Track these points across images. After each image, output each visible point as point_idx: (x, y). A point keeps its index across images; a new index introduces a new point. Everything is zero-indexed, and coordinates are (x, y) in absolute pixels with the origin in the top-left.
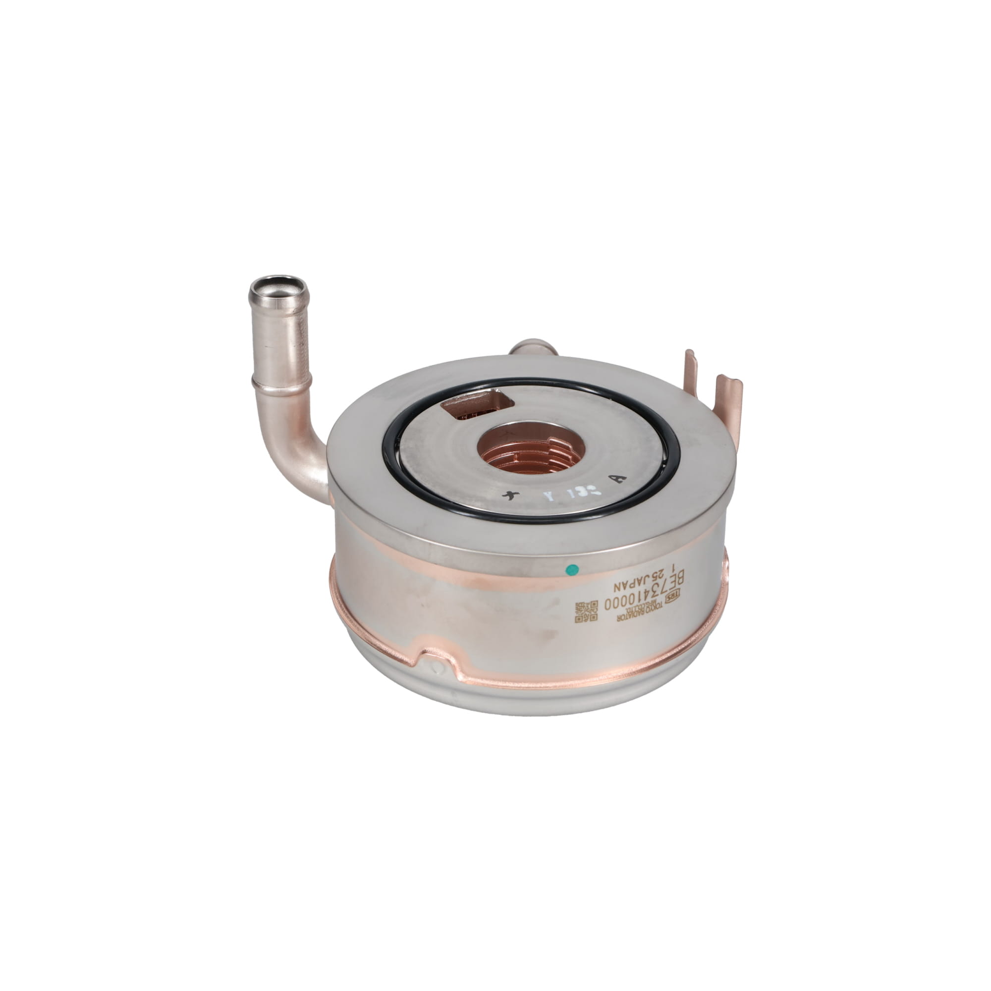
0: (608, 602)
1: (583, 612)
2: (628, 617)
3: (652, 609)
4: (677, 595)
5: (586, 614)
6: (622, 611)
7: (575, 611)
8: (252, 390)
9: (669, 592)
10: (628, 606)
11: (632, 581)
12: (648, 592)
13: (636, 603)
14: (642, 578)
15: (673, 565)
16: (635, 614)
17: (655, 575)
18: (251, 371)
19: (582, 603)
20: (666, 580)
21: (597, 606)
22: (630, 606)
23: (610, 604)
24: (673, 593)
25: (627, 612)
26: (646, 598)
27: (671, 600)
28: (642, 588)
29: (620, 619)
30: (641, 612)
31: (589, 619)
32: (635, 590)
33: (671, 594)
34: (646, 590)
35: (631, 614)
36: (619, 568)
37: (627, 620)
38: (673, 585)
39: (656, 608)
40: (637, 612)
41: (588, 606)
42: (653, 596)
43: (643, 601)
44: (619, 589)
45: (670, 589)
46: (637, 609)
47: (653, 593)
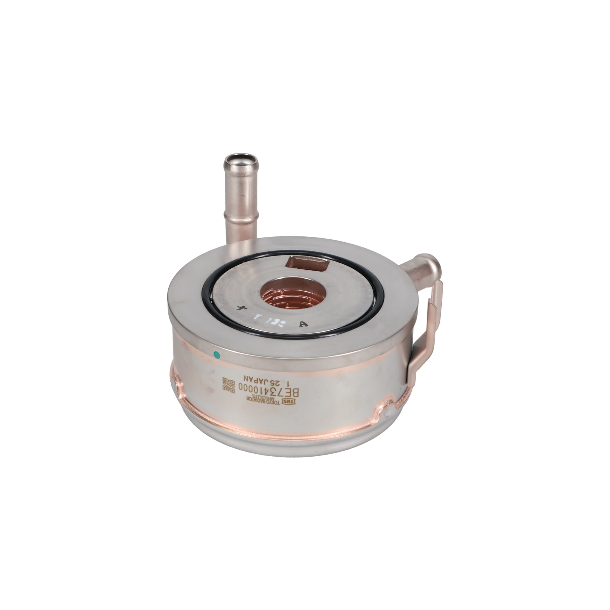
0: (240, 385)
1: (227, 384)
2: (254, 400)
3: (271, 402)
4: (292, 402)
5: (228, 386)
6: (250, 395)
7: (223, 382)
8: (224, 220)
9: (284, 397)
10: (253, 393)
11: (256, 379)
12: (268, 390)
13: (259, 393)
14: (262, 379)
15: (288, 382)
16: (259, 400)
17: (272, 382)
18: (223, 209)
19: (226, 379)
20: (281, 389)
21: (234, 384)
22: (254, 394)
23: (242, 387)
24: (289, 399)
25: (253, 397)
26: (266, 394)
27: (287, 403)
28: (262, 386)
29: (248, 398)
30: (263, 401)
31: (230, 391)
32: (259, 385)
33: (287, 399)
34: (266, 388)
35: (255, 399)
36: (243, 366)
37: (252, 402)
38: (289, 394)
39: (274, 403)
40: (260, 399)
41: (229, 382)
42: (271, 395)
43: (263, 394)
44: (247, 380)
45: (286, 396)
46: (260, 398)
47: (271, 393)
